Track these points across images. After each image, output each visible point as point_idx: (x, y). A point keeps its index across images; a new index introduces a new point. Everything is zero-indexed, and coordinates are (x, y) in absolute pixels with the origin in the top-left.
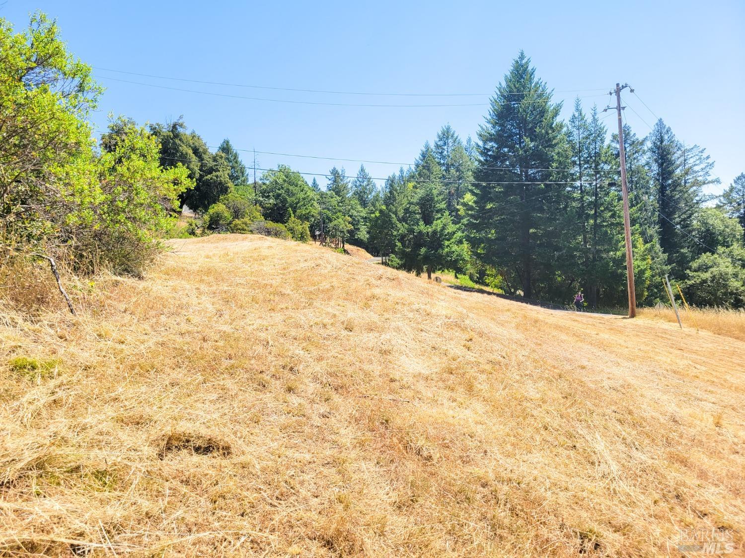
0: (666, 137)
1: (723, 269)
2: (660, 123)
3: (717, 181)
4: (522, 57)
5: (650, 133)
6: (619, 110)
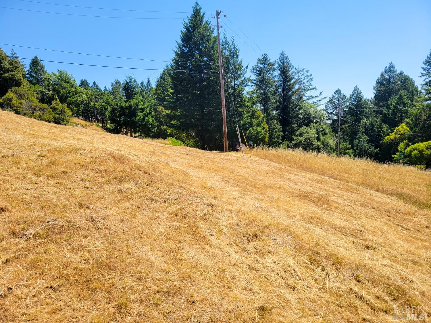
0: (286, 61)
1: (309, 134)
2: (283, 54)
4: (197, 5)
6: (218, 28)
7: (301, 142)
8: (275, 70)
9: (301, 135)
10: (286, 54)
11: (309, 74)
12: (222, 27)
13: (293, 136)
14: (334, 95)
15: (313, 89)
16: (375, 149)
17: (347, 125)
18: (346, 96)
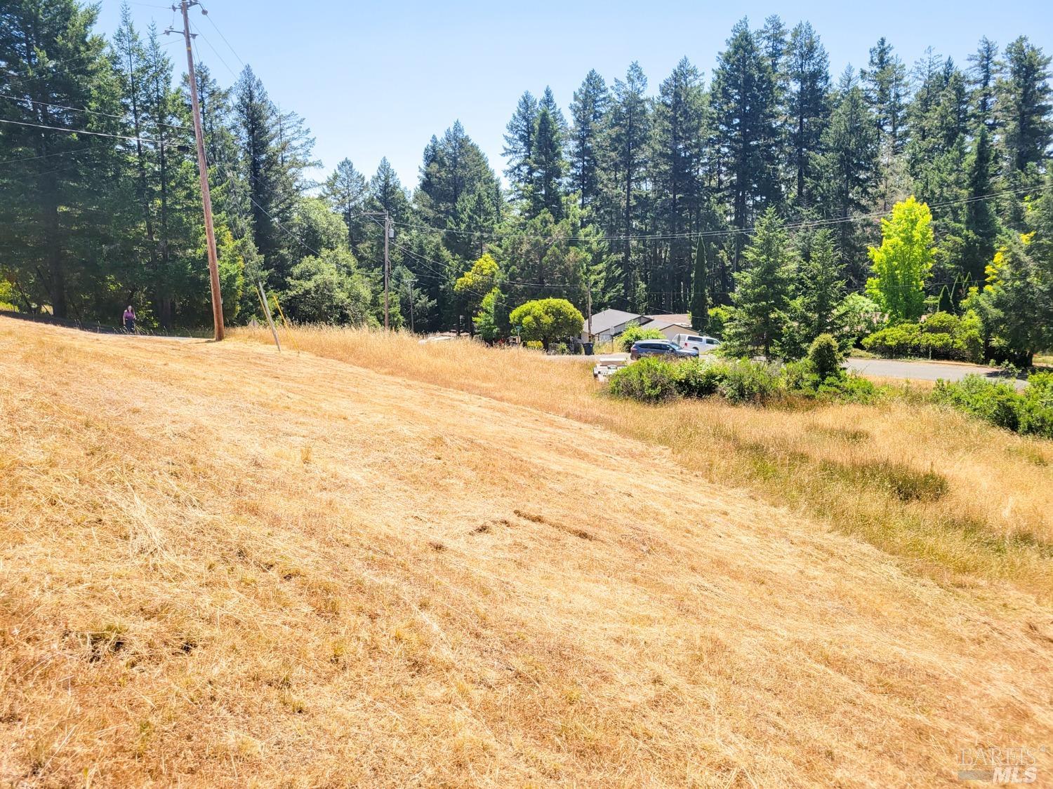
0: (256, 93)
1: (327, 276)
2: (248, 72)
3: (318, 164)
5: (235, 84)
6: (188, 38)
7: (307, 292)
8: (229, 110)
9: (306, 275)
10: (257, 74)
11: (304, 128)
12: (194, 36)
13: (289, 279)
14: (338, 171)
15: (313, 164)
16: (429, 301)
17: (367, 245)
18: (363, 179)
